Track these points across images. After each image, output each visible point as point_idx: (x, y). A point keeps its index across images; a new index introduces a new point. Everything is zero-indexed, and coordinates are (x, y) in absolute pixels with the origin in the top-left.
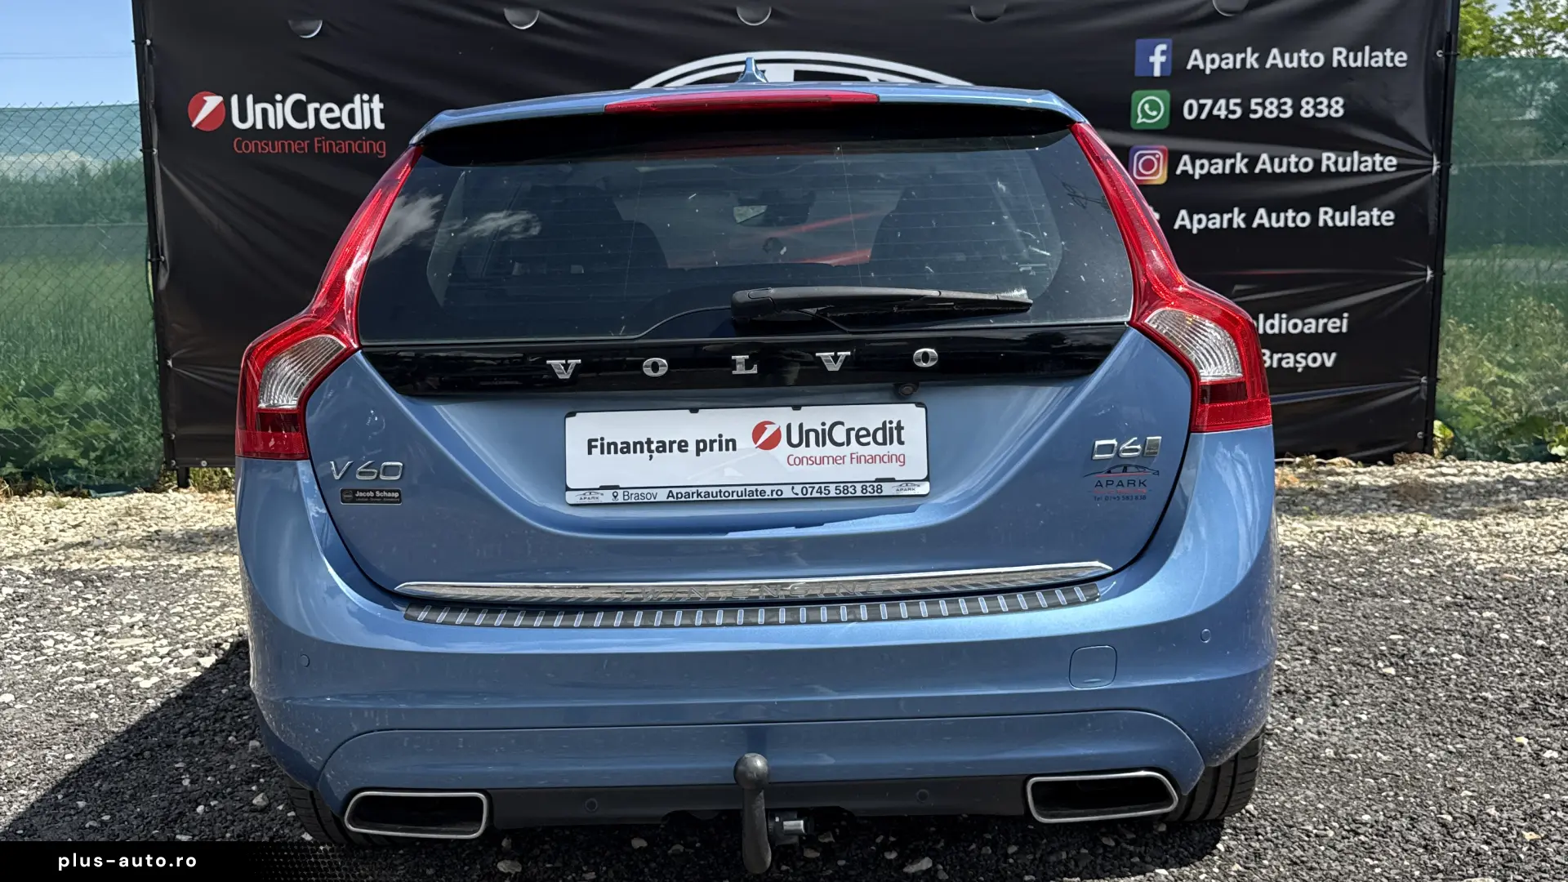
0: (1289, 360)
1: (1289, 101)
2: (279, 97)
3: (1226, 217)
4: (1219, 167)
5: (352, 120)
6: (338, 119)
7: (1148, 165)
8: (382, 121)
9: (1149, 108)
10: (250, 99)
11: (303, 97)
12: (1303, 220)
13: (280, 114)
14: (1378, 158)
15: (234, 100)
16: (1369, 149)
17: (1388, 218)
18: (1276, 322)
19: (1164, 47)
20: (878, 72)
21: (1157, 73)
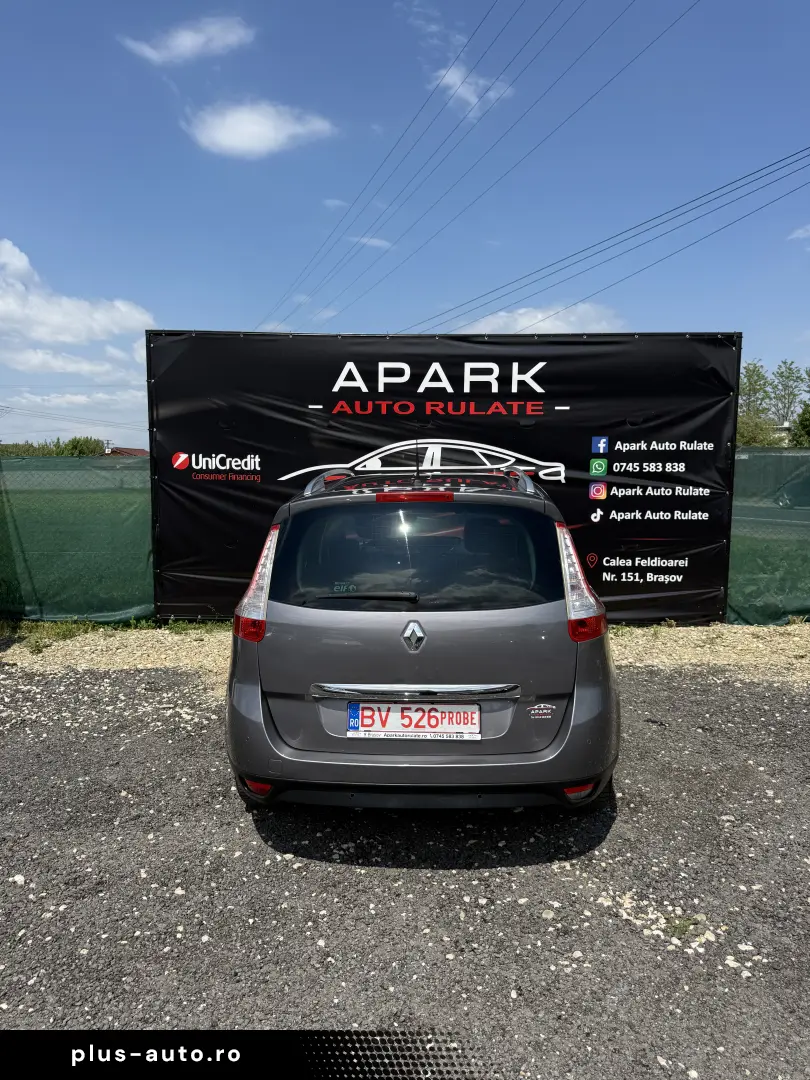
0: (662, 578)
1: (660, 464)
2: (214, 455)
3: (633, 514)
4: (629, 492)
5: (246, 466)
6: (240, 466)
7: (598, 491)
8: (260, 465)
9: (598, 467)
10: (201, 456)
11: (224, 456)
12: (667, 516)
13: (214, 462)
14: (701, 489)
15: (194, 456)
16: (697, 485)
17: (705, 516)
18: (655, 561)
19: (604, 440)
20: (479, 448)
21: (601, 451)
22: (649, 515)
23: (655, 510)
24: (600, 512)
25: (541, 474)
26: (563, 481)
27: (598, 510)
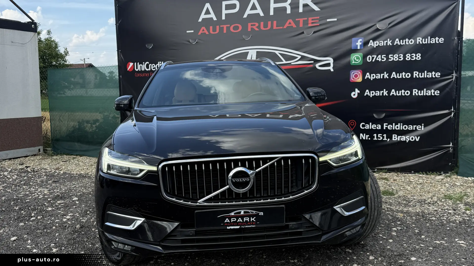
0: (403, 138)
1: (402, 55)
2: (144, 63)
3: (381, 92)
4: (379, 76)
6: (155, 68)
7: (356, 76)
10: (138, 63)
11: (148, 63)
12: (407, 93)
13: (144, 67)
14: (433, 73)
15: (135, 63)
16: (430, 70)
17: (437, 93)
18: (399, 126)
19: (361, 40)
20: (278, 51)
21: (359, 48)
22: (393, 92)
23: (398, 89)
24: (357, 91)
25: (317, 66)
26: (332, 70)
27: (356, 90)
